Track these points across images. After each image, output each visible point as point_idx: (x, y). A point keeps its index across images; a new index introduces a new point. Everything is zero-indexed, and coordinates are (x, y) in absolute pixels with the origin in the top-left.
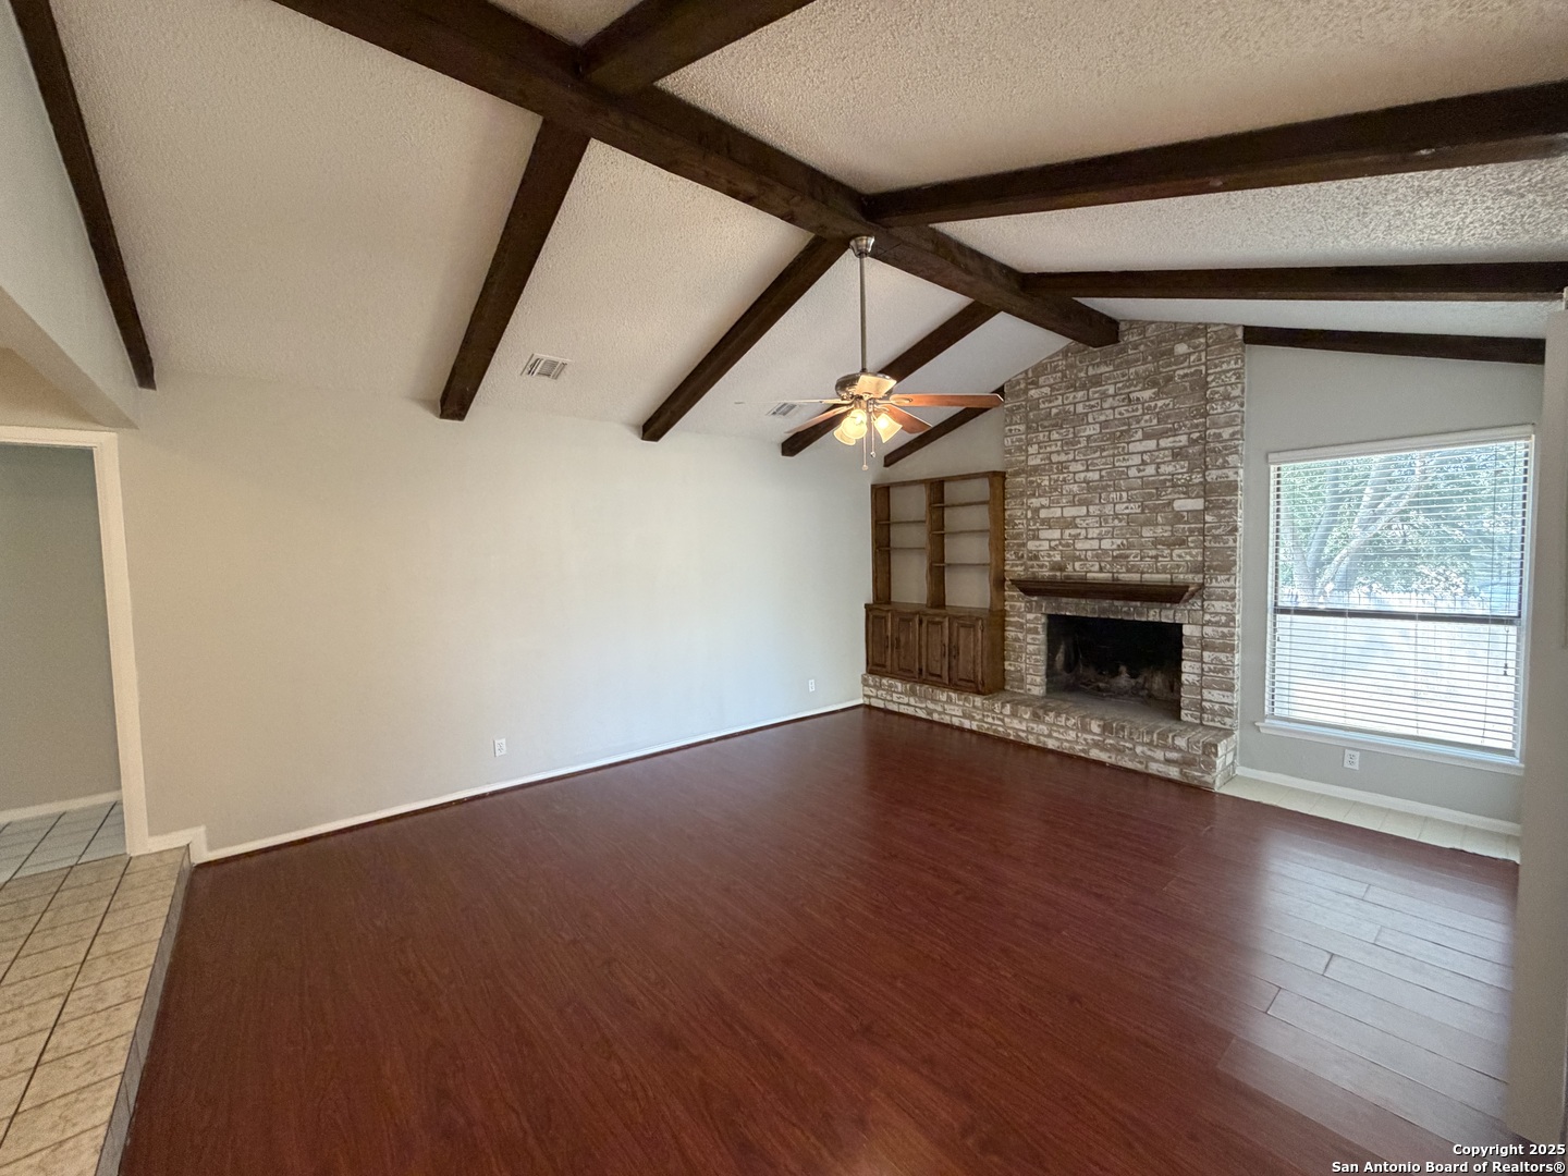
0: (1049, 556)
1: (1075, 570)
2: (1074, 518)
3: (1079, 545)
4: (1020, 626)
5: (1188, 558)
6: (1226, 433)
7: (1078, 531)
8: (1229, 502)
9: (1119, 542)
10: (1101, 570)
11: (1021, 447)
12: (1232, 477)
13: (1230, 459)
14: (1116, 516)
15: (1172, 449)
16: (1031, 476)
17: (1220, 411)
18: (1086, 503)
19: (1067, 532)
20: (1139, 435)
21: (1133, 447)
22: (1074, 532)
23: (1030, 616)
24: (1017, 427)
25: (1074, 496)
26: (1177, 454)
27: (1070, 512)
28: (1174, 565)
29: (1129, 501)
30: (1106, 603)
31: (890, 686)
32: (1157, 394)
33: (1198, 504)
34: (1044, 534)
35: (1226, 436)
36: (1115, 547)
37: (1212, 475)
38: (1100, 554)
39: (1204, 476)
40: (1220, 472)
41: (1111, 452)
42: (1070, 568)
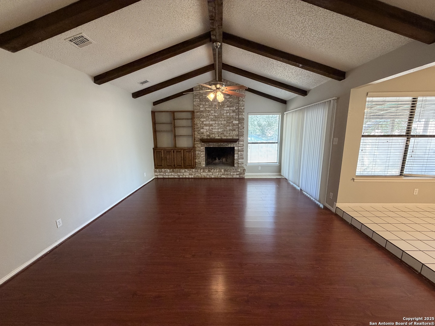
0: (206, 133)
1: (212, 136)
2: (212, 124)
3: (213, 131)
4: (199, 150)
5: (236, 133)
6: (243, 108)
7: (213, 127)
8: (243, 122)
9: (222, 130)
10: (218, 136)
11: (198, 105)
12: (243, 117)
13: (243, 113)
14: (221, 124)
15: (233, 110)
16: (201, 113)
17: (241, 103)
18: (215, 121)
19: (210, 127)
20: (226, 106)
21: (225, 109)
22: (212, 127)
23: (202, 148)
24: (197, 100)
25: (212, 119)
26: (234, 111)
27: (211, 123)
28: (233, 135)
29: (224, 121)
30: (220, 144)
31: (165, 171)
32: (230, 97)
33: (237, 122)
34: (205, 128)
35: (242, 109)
36: (221, 131)
37: (240, 116)
38: (218, 133)
39: (239, 116)
40: (241, 116)
41: (220, 109)
42: (211, 136)
